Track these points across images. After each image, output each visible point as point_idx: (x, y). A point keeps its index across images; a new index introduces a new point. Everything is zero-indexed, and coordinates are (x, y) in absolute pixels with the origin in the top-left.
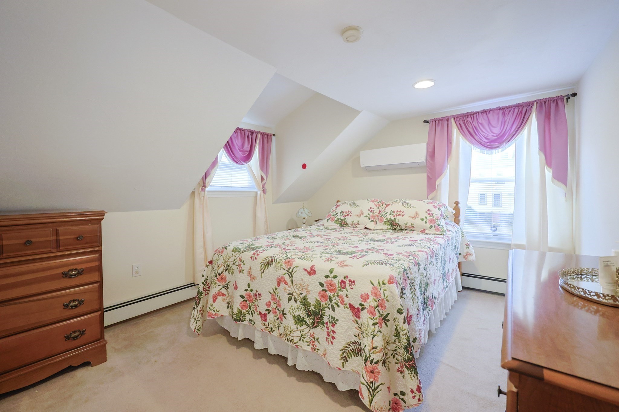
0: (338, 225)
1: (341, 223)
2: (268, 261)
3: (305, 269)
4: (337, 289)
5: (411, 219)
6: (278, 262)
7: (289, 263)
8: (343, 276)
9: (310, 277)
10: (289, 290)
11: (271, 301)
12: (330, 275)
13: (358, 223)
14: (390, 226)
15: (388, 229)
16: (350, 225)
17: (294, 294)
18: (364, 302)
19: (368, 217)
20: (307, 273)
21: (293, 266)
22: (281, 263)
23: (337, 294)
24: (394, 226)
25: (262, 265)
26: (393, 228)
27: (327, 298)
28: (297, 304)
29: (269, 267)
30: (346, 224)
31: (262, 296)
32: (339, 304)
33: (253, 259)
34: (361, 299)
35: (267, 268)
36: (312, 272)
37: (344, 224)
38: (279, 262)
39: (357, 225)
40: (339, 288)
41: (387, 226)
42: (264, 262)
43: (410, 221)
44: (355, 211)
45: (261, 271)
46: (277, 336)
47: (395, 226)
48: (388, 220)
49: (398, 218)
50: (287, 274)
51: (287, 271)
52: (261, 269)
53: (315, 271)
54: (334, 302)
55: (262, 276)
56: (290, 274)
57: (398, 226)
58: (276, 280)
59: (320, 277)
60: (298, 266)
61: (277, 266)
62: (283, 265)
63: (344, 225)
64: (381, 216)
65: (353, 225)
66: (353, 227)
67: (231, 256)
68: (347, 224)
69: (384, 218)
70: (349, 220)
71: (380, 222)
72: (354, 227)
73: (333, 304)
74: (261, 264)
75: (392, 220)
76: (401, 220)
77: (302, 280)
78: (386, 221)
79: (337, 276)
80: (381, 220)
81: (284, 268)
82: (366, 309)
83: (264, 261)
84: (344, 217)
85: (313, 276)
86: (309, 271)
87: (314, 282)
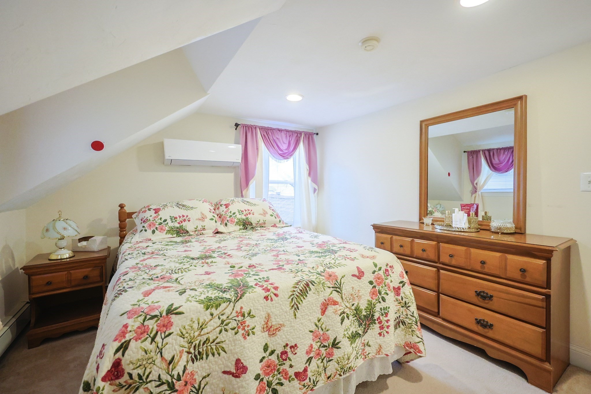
0: (175, 235)
1: (178, 233)
2: (301, 289)
3: (353, 275)
4: (384, 279)
5: (262, 217)
6: (317, 283)
7: (332, 277)
8: (385, 265)
9: (360, 280)
10: (340, 310)
11: (312, 343)
12: (375, 269)
13: (205, 229)
14: (242, 226)
15: (240, 229)
16: (191, 233)
17: (345, 310)
18: (403, 279)
19: (214, 220)
20: (356, 278)
21: (339, 278)
22: (322, 282)
23: (384, 284)
24: (246, 225)
25: (292, 299)
26: (244, 228)
27: (377, 293)
28: (349, 321)
29: (306, 296)
30: (185, 233)
31: (298, 346)
32: (388, 292)
33: (271, 298)
34: (401, 278)
35: (302, 299)
36: (360, 275)
37: (182, 233)
38: (319, 282)
39: (202, 232)
40: (385, 278)
41: (239, 227)
42: (294, 293)
43: (262, 219)
44: (193, 215)
45: (293, 309)
46: (323, 384)
47: (248, 225)
48: (240, 220)
49: (249, 216)
50: (334, 292)
51: (333, 287)
52: (293, 306)
53: (363, 272)
54: (383, 293)
55: (295, 315)
56: (338, 289)
57: (249, 225)
58: (319, 308)
59: (369, 276)
60: (344, 275)
61: (319, 288)
62: (326, 283)
63: (184, 234)
64: (230, 217)
65: (197, 232)
66: (197, 235)
67: (207, 320)
68: (187, 232)
69: (235, 218)
70: (189, 226)
71: (231, 223)
72: (199, 234)
73: (383, 296)
74: (290, 299)
75: (244, 220)
76: (253, 219)
77: (353, 288)
78: (238, 221)
79: (381, 267)
80: (232, 221)
81: (328, 285)
82: (406, 284)
83: (294, 291)
84: (180, 224)
85: (362, 278)
86: (358, 275)
87: (364, 283)
